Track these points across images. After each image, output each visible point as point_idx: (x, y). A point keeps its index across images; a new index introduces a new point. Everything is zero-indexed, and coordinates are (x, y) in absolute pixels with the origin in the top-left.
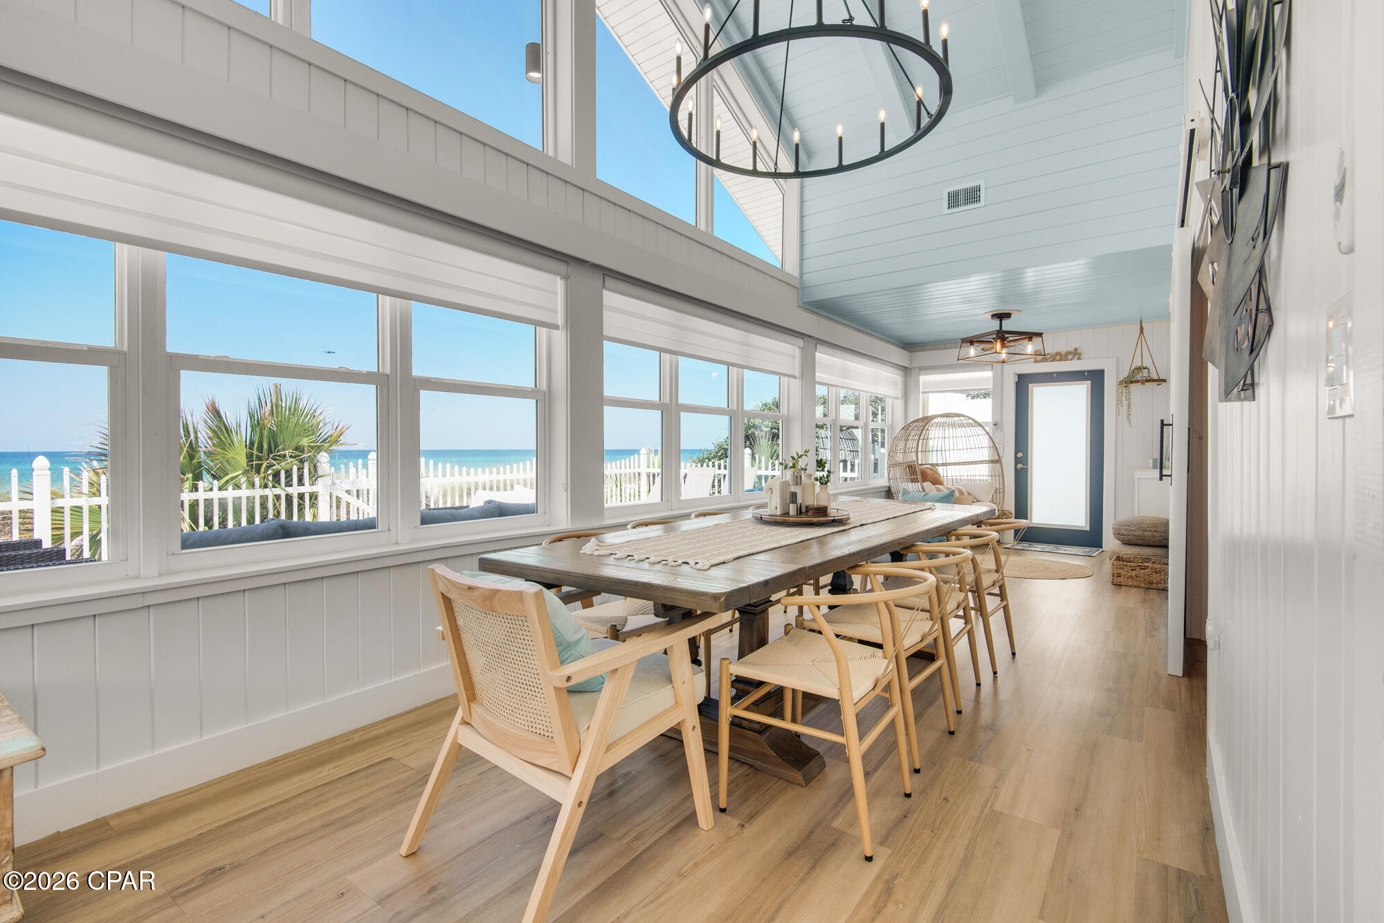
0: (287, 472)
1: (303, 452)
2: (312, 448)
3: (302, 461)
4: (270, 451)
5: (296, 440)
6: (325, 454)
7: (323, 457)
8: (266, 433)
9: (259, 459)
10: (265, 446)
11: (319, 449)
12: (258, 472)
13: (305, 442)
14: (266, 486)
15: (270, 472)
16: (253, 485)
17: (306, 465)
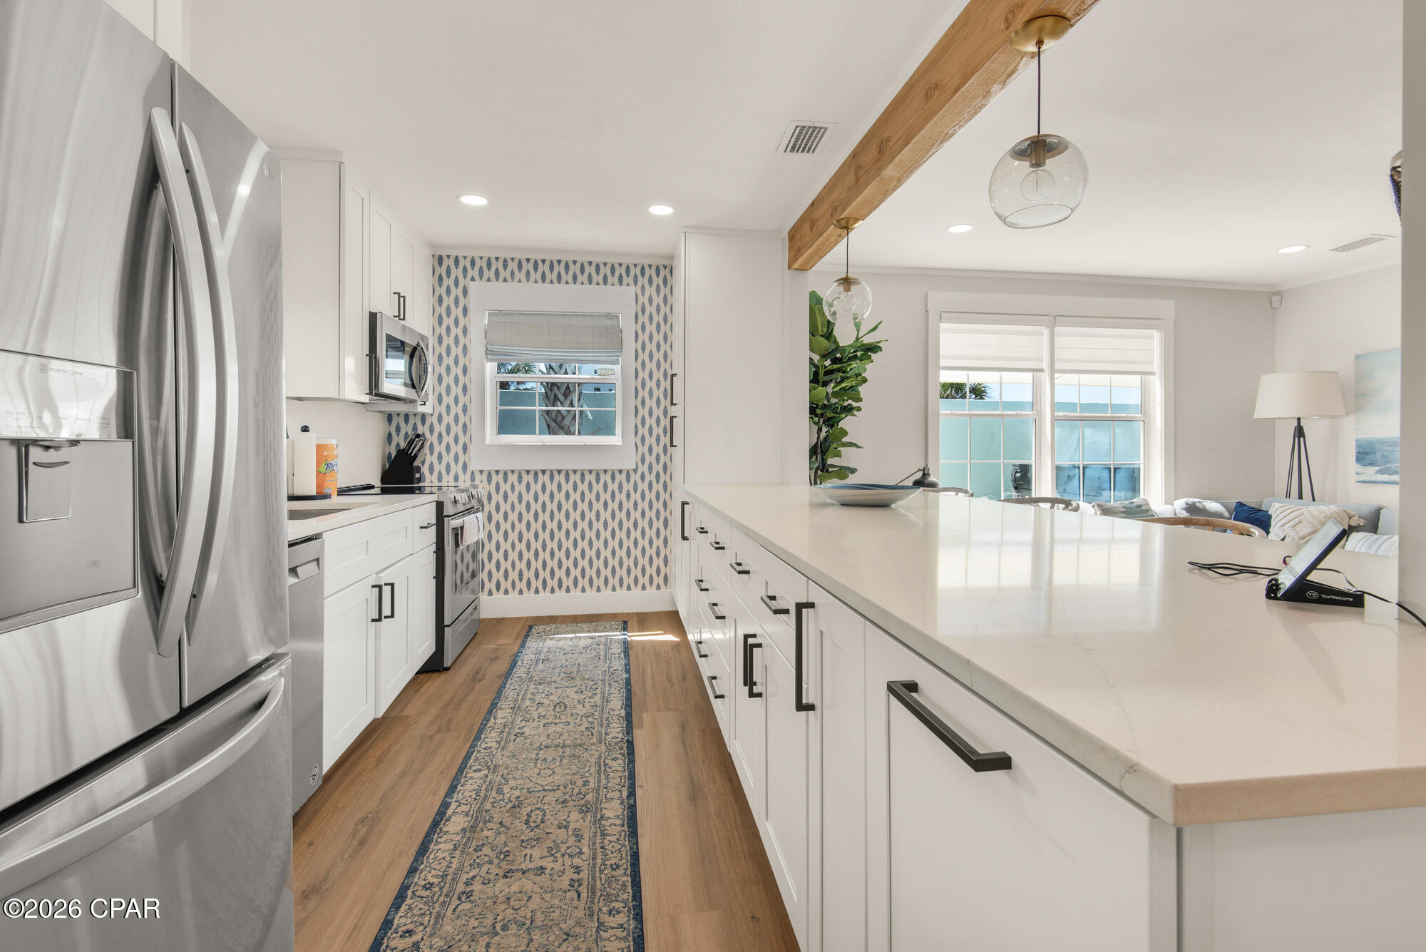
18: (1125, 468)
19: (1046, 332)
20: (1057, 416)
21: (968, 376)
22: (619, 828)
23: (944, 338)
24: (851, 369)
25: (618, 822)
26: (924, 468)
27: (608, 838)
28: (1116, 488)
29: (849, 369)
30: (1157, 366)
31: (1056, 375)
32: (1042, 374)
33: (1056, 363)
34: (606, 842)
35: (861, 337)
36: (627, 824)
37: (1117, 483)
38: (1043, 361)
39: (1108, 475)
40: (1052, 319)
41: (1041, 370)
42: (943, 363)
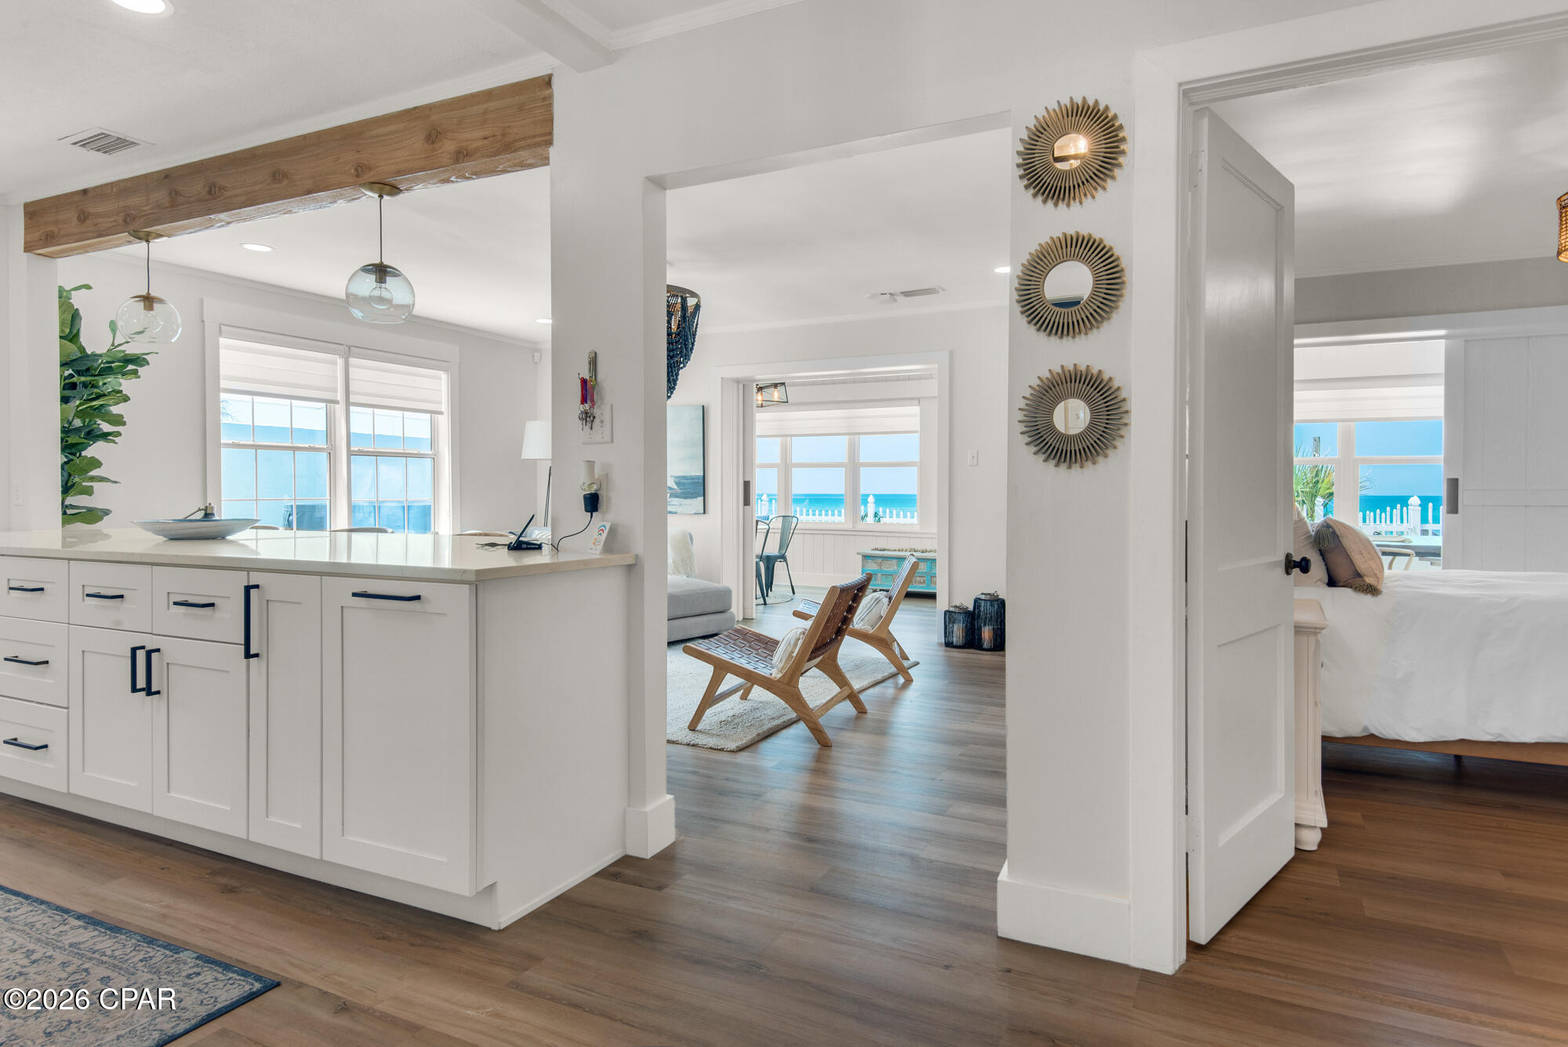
18: (417, 506)
19: (340, 361)
20: (353, 451)
21: (253, 400)
23: (223, 354)
24: (105, 384)
26: (207, 507)
28: (411, 525)
29: (101, 384)
30: (444, 407)
31: (352, 408)
32: (336, 405)
33: (351, 396)
35: (120, 345)
37: (410, 519)
38: (337, 392)
39: (402, 514)
40: (347, 349)
41: (336, 402)
42: (223, 384)
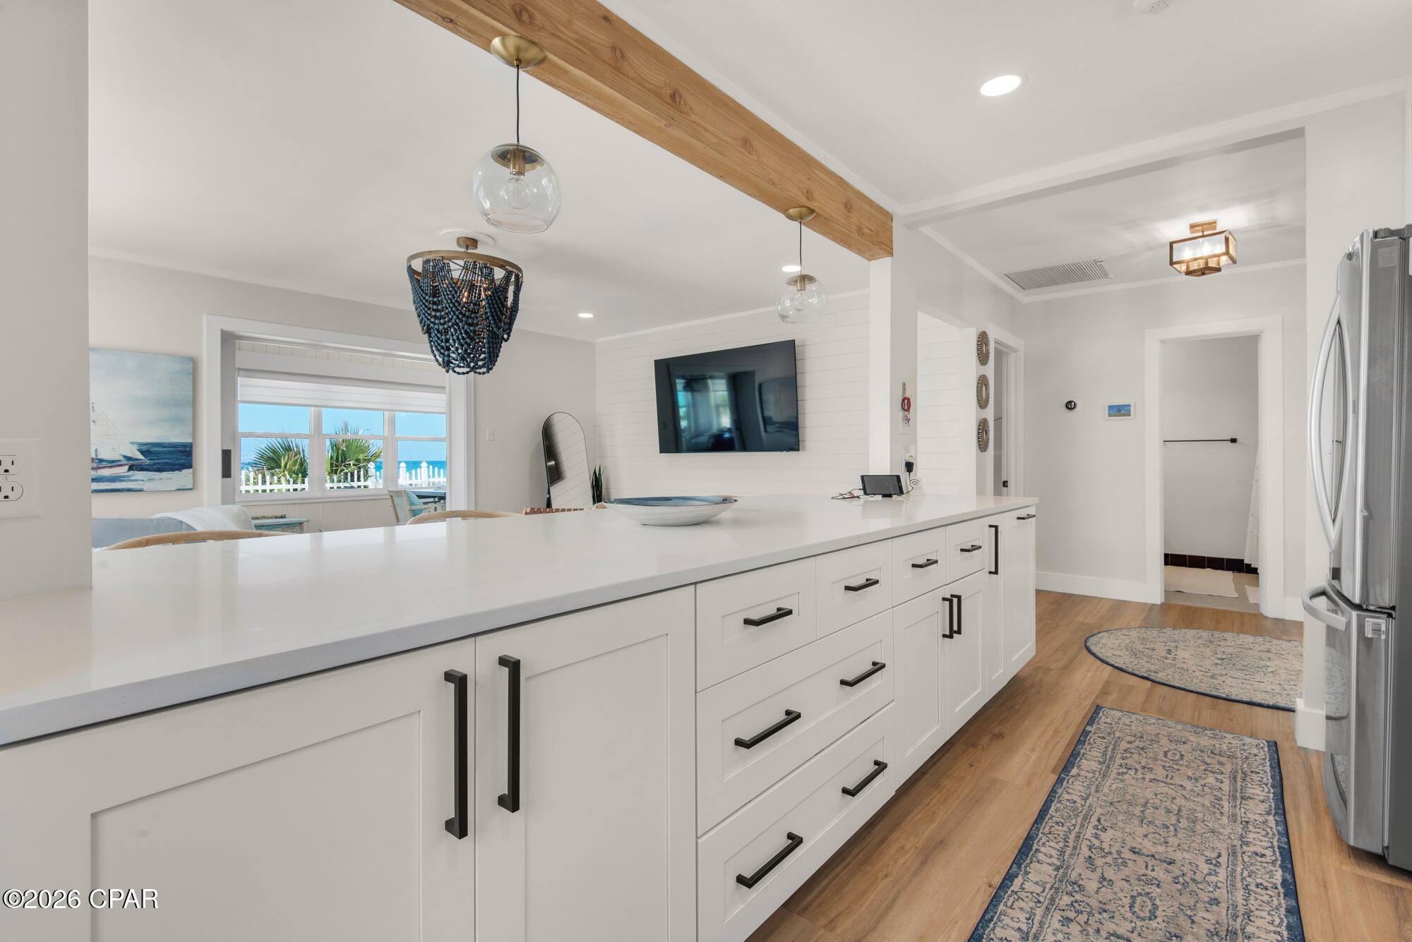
0: (351, 473)
1: (360, 462)
2: (365, 460)
3: (360, 468)
4: (342, 462)
5: (356, 455)
6: (373, 464)
7: (371, 465)
8: (340, 452)
9: (336, 466)
10: (340, 459)
11: (369, 461)
12: (336, 473)
13: (361, 457)
14: (340, 481)
15: (342, 473)
16: (333, 481)
17: (362, 470)
22: (1043, 849)
25: (1041, 856)
27: (1057, 847)
34: (1061, 844)
36: (1031, 849)
